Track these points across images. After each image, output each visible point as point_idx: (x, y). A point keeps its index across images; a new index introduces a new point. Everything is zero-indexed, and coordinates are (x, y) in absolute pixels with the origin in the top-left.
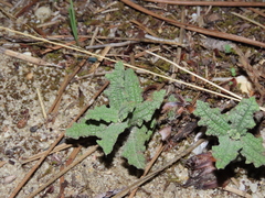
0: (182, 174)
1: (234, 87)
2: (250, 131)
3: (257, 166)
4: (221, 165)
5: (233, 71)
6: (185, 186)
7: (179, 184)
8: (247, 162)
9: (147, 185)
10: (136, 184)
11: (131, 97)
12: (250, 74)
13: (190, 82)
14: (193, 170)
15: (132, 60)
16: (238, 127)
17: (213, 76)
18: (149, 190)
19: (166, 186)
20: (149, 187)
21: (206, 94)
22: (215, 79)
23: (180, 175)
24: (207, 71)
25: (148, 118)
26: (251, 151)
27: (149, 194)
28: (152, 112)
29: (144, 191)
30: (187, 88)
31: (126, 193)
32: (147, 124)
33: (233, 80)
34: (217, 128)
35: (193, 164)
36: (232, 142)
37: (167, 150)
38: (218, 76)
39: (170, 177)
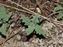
0: (19, 37)
1: (35, 11)
2: (37, 24)
3: (40, 34)
4: (28, 34)
5: (36, 6)
6: (20, 41)
7: (18, 40)
8: (37, 33)
9: (8, 41)
10: (5, 40)
11: (3, 14)
12: (40, 7)
13: (22, 9)
14: (22, 36)
15: (5, 3)
16: (34, 23)
17: (30, 8)
18: (9, 42)
19: (14, 41)
20: (9, 41)
21: (27, 13)
22: (30, 9)
23: (18, 38)
24: (28, 6)
25: (7, 20)
26: (38, 30)
27: (9, 43)
28: (8, 18)
29: (7, 42)
30: (21, 11)
31: (2, 43)
32: (7, 22)
33: (36, 9)
34: (28, 23)
35: (22, 34)
36: (32, 27)
37: (14, 30)
38: (31, 8)
39: (15, 38)
